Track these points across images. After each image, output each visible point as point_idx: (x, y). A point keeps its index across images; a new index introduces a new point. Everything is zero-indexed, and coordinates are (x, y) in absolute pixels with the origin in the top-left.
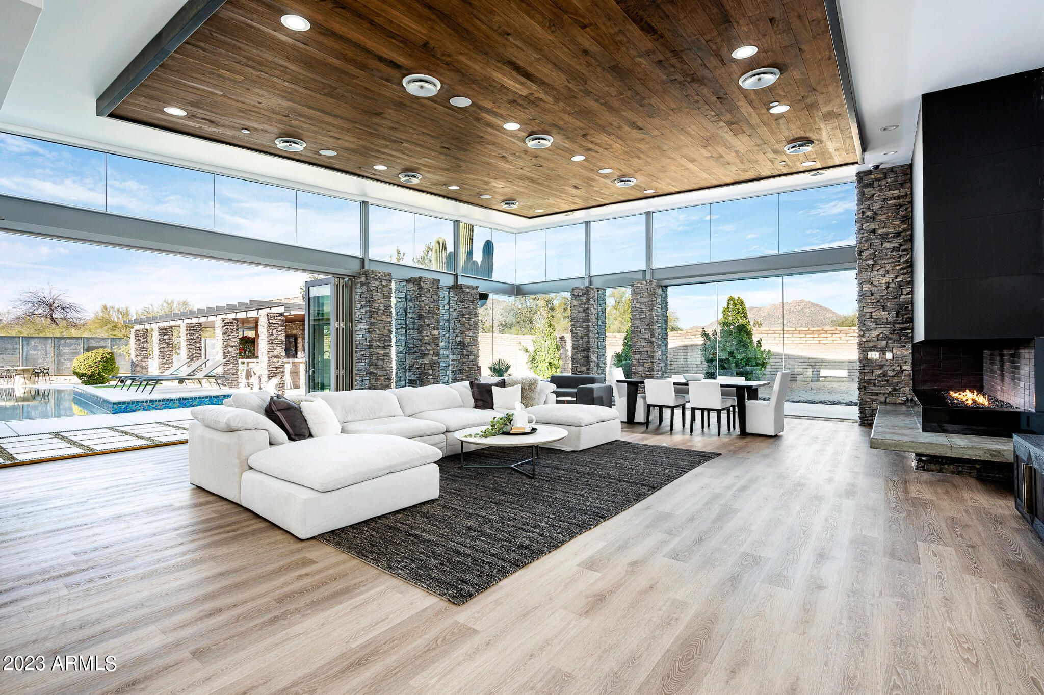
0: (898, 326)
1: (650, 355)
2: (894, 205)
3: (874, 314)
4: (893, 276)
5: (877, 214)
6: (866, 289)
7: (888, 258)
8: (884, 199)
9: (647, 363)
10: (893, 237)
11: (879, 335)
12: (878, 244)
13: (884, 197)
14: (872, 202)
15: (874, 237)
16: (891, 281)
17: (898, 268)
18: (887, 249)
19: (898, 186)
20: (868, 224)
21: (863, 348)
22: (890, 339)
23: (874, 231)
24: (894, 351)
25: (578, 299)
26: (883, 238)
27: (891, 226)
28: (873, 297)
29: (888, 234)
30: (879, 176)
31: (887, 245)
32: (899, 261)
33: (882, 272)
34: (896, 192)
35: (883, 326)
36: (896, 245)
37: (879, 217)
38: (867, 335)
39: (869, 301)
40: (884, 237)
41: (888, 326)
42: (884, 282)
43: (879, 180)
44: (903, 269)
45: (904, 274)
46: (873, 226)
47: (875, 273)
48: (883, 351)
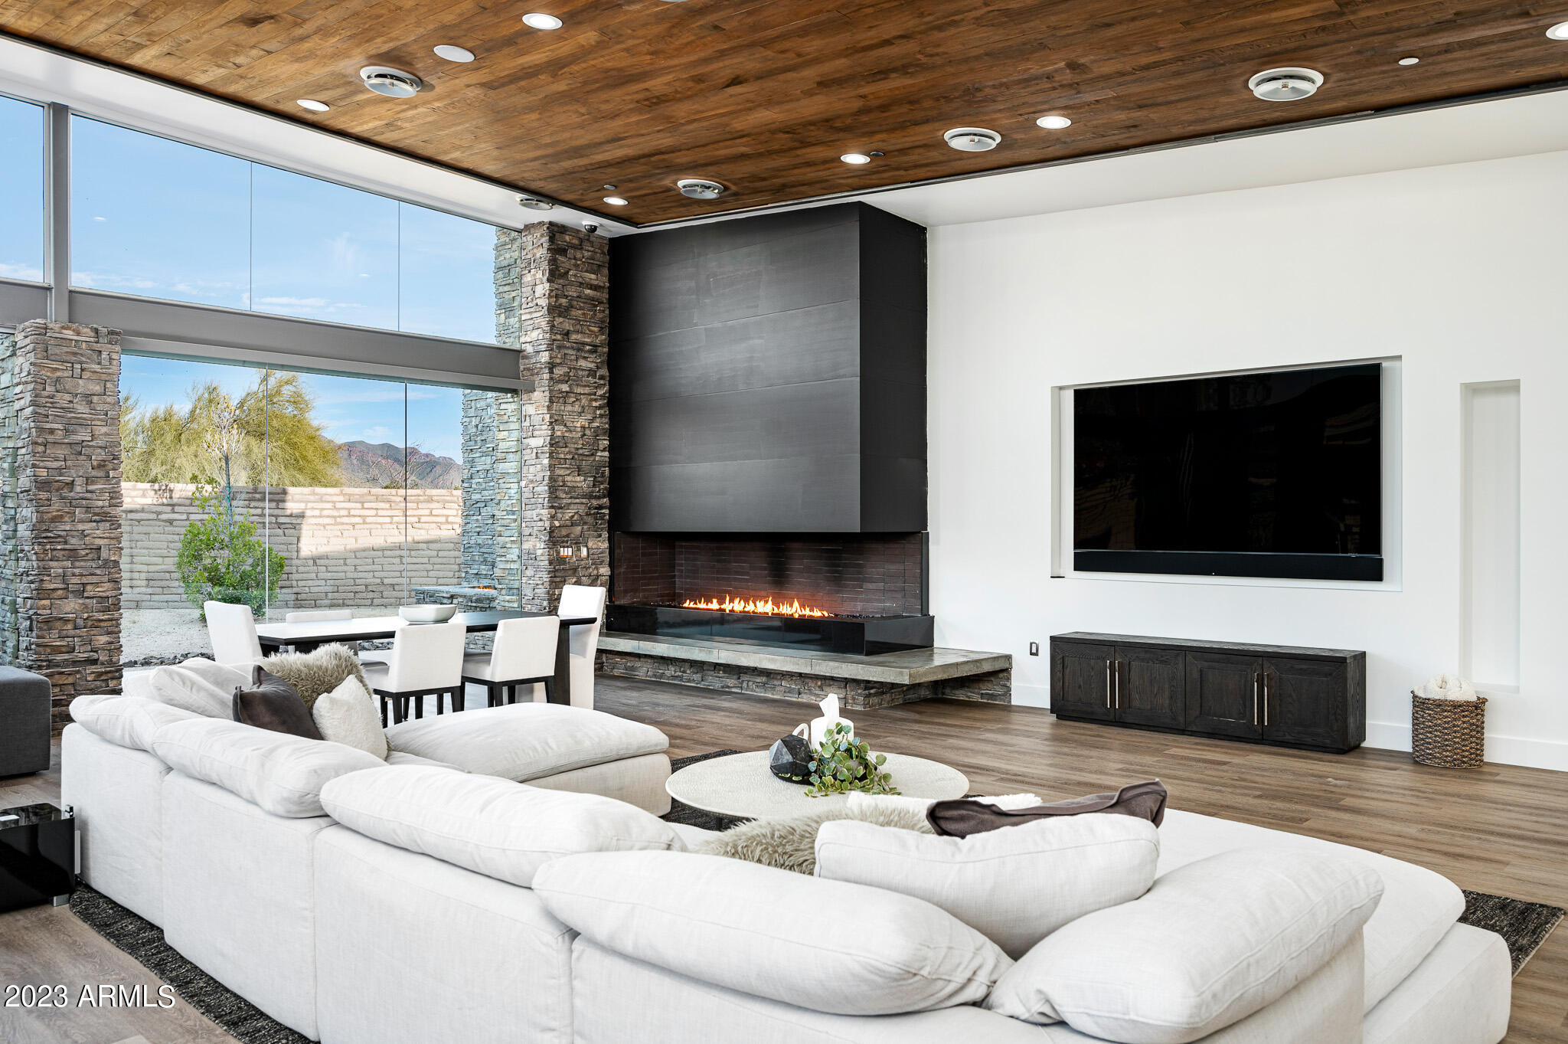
0: (595, 502)
1: (106, 561)
2: (593, 299)
3: (568, 478)
4: (590, 417)
5: (572, 307)
6: (559, 433)
7: (585, 386)
8: (581, 283)
9: (97, 584)
10: (590, 352)
11: (573, 516)
12: (573, 357)
13: (581, 280)
14: (567, 282)
15: (568, 345)
16: (587, 426)
17: (595, 404)
18: (583, 370)
19: (595, 267)
20: (561, 319)
21: (555, 539)
22: (585, 523)
23: (567, 334)
24: (590, 544)
26: (579, 350)
27: (587, 332)
28: (567, 449)
29: (584, 344)
30: (574, 241)
31: (583, 363)
32: (595, 394)
33: (577, 408)
34: (593, 276)
35: (578, 501)
36: (592, 366)
37: (575, 313)
38: (559, 515)
39: (562, 456)
40: (579, 347)
41: (584, 501)
42: (579, 425)
43: (574, 247)
44: (600, 407)
45: (601, 416)
46: (567, 325)
47: (569, 408)
48: (577, 544)
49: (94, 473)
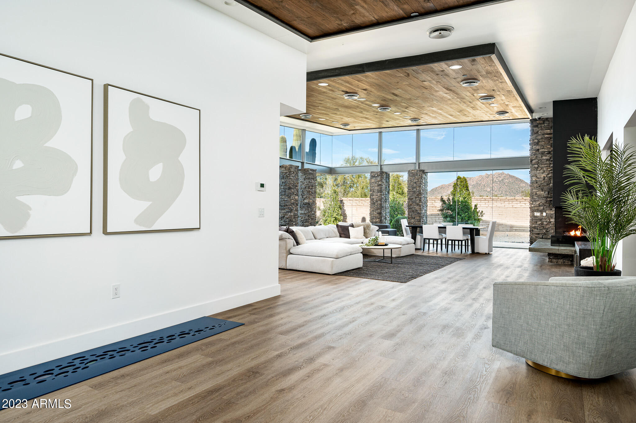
0: (549, 199)
1: (418, 213)
2: (548, 138)
3: (537, 192)
4: (547, 173)
5: (539, 142)
6: (534, 179)
7: (545, 164)
8: (543, 134)
9: (417, 217)
10: (547, 154)
11: (540, 204)
12: (540, 157)
13: (543, 133)
14: (537, 135)
15: (538, 153)
16: (546, 176)
17: (549, 169)
18: (544, 160)
19: (550, 128)
20: (535, 146)
21: (533, 210)
22: (545, 206)
23: (538, 150)
24: (547, 212)
25: (375, 178)
26: (542, 154)
27: (546, 148)
28: (537, 184)
29: (545, 152)
30: (541, 122)
31: (544, 158)
32: (550, 166)
33: (541, 171)
34: (548, 131)
35: (542, 199)
36: (548, 158)
37: (540, 143)
38: (534, 203)
39: (535, 186)
40: (543, 153)
41: (544, 199)
42: (542, 176)
43: (541, 124)
44: (551, 170)
45: (551, 173)
46: (538, 147)
47: (538, 172)
48: (541, 212)
49: (417, 196)
